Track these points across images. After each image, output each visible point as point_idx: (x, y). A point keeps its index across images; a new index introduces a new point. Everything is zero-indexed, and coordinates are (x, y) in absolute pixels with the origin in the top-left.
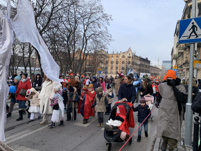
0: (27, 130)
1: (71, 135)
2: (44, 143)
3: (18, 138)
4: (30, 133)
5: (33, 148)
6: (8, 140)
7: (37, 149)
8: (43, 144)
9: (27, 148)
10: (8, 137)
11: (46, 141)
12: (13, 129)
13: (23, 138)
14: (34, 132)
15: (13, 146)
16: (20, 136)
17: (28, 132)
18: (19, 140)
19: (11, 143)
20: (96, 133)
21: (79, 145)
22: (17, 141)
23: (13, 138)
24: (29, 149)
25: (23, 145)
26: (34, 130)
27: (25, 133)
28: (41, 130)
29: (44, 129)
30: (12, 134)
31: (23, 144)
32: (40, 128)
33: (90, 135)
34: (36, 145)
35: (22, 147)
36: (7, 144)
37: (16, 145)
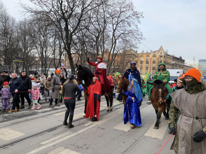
0: (68, 132)
1: (114, 139)
2: (87, 146)
3: (62, 140)
4: (72, 135)
5: (78, 152)
6: (52, 141)
8: (87, 148)
9: (72, 151)
10: (52, 138)
11: (90, 145)
12: (55, 130)
13: (66, 140)
14: (76, 134)
15: (58, 148)
16: (63, 137)
17: (69, 134)
18: (63, 142)
19: (56, 145)
20: (140, 139)
21: (125, 151)
22: (61, 142)
23: (57, 140)
24: (75, 152)
26: (74, 131)
27: (67, 135)
28: (82, 132)
29: (84, 131)
30: (55, 135)
31: (67, 146)
32: (81, 130)
33: (134, 141)
34: (80, 148)
35: (67, 149)
36: (52, 145)
37: (62, 147)
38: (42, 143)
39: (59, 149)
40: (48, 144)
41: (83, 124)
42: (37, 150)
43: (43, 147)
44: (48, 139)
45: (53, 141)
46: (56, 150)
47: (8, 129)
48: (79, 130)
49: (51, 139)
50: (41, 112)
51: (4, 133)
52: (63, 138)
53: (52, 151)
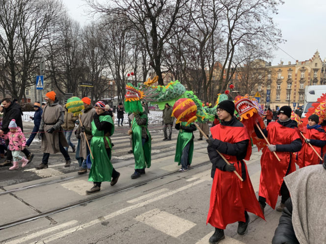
0: (164, 189)
2: (193, 210)
3: (156, 199)
4: (170, 193)
5: (180, 217)
6: (142, 200)
7: (187, 219)
8: (193, 213)
9: (171, 215)
10: (142, 195)
11: (197, 209)
12: (145, 186)
13: (162, 200)
14: (174, 192)
15: (152, 209)
17: (166, 192)
18: (158, 201)
19: (148, 205)
22: (155, 202)
23: (149, 199)
25: (165, 210)
26: (173, 188)
27: (163, 193)
28: (184, 190)
29: (187, 189)
30: (146, 192)
31: (164, 208)
32: (182, 186)
34: (183, 212)
35: (164, 212)
36: (143, 205)
37: (157, 209)
38: (129, 202)
39: (152, 211)
40: (136, 203)
41: (184, 179)
42: (123, 210)
43: (131, 207)
44: (137, 197)
45: (144, 200)
46: (149, 212)
47: (82, 181)
48: (179, 187)
49: (141, 197)
50: (123, 160)
51: (79, 186)
52: (158, 196)
53: (143, 212)
